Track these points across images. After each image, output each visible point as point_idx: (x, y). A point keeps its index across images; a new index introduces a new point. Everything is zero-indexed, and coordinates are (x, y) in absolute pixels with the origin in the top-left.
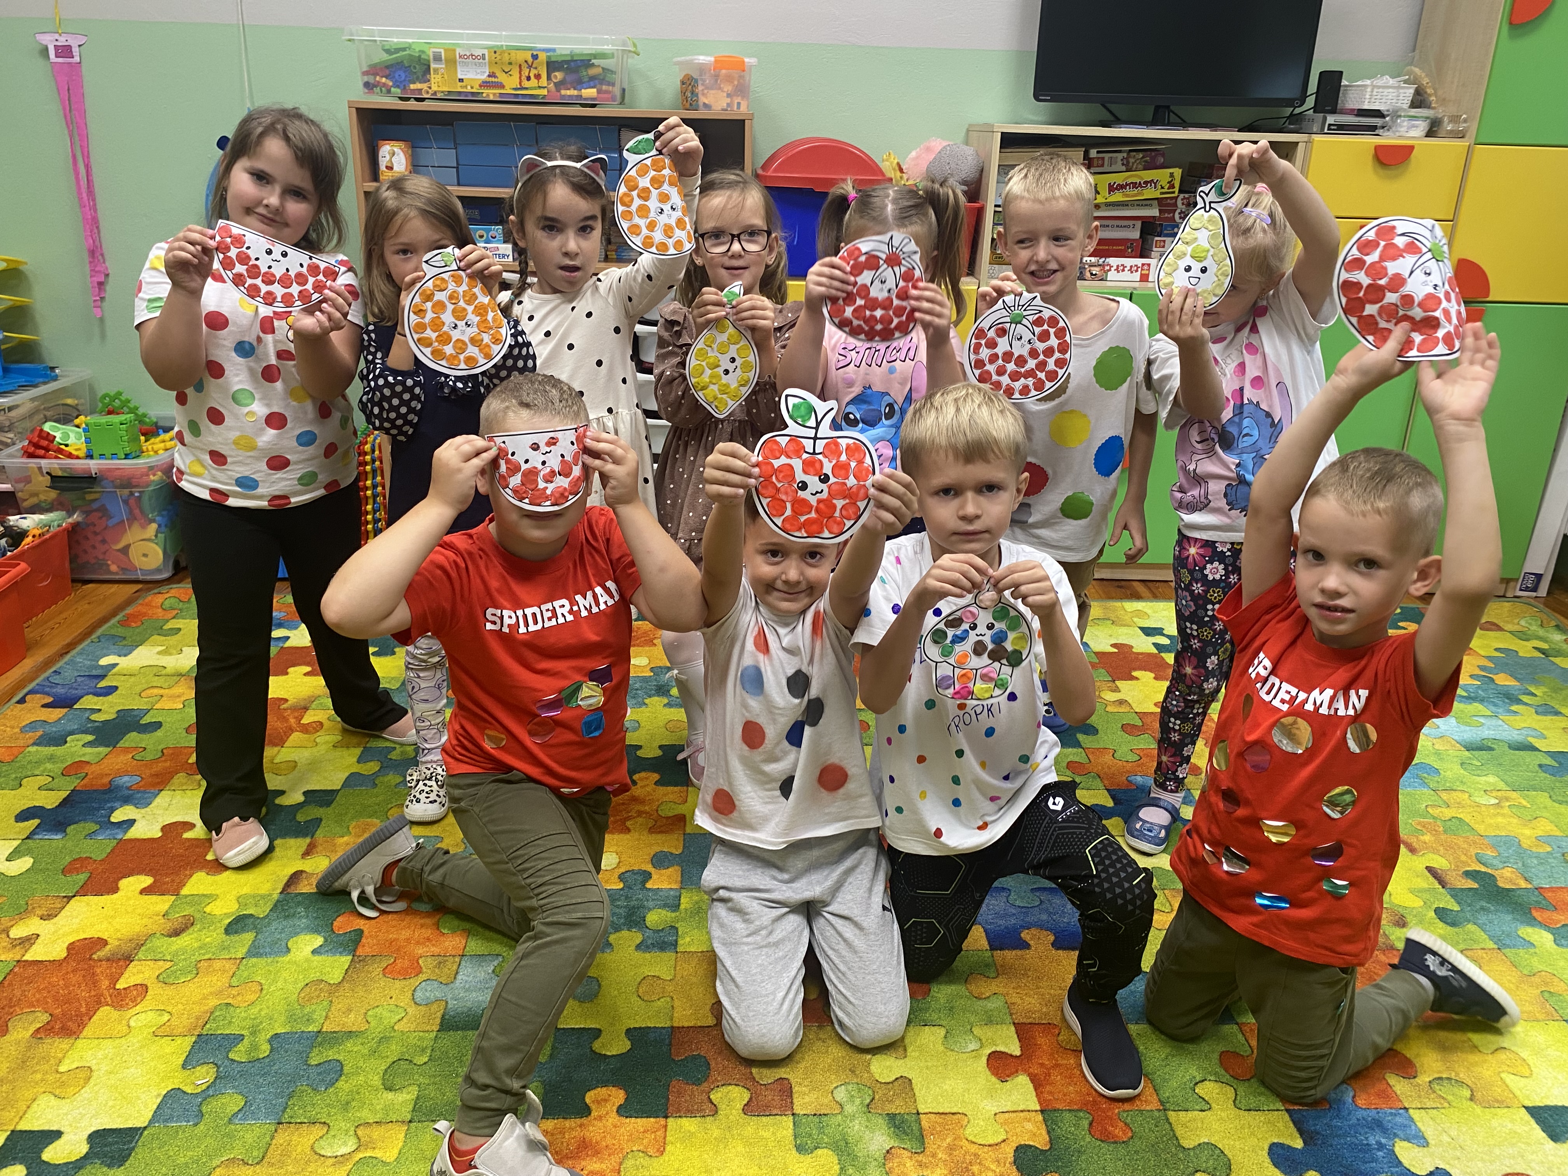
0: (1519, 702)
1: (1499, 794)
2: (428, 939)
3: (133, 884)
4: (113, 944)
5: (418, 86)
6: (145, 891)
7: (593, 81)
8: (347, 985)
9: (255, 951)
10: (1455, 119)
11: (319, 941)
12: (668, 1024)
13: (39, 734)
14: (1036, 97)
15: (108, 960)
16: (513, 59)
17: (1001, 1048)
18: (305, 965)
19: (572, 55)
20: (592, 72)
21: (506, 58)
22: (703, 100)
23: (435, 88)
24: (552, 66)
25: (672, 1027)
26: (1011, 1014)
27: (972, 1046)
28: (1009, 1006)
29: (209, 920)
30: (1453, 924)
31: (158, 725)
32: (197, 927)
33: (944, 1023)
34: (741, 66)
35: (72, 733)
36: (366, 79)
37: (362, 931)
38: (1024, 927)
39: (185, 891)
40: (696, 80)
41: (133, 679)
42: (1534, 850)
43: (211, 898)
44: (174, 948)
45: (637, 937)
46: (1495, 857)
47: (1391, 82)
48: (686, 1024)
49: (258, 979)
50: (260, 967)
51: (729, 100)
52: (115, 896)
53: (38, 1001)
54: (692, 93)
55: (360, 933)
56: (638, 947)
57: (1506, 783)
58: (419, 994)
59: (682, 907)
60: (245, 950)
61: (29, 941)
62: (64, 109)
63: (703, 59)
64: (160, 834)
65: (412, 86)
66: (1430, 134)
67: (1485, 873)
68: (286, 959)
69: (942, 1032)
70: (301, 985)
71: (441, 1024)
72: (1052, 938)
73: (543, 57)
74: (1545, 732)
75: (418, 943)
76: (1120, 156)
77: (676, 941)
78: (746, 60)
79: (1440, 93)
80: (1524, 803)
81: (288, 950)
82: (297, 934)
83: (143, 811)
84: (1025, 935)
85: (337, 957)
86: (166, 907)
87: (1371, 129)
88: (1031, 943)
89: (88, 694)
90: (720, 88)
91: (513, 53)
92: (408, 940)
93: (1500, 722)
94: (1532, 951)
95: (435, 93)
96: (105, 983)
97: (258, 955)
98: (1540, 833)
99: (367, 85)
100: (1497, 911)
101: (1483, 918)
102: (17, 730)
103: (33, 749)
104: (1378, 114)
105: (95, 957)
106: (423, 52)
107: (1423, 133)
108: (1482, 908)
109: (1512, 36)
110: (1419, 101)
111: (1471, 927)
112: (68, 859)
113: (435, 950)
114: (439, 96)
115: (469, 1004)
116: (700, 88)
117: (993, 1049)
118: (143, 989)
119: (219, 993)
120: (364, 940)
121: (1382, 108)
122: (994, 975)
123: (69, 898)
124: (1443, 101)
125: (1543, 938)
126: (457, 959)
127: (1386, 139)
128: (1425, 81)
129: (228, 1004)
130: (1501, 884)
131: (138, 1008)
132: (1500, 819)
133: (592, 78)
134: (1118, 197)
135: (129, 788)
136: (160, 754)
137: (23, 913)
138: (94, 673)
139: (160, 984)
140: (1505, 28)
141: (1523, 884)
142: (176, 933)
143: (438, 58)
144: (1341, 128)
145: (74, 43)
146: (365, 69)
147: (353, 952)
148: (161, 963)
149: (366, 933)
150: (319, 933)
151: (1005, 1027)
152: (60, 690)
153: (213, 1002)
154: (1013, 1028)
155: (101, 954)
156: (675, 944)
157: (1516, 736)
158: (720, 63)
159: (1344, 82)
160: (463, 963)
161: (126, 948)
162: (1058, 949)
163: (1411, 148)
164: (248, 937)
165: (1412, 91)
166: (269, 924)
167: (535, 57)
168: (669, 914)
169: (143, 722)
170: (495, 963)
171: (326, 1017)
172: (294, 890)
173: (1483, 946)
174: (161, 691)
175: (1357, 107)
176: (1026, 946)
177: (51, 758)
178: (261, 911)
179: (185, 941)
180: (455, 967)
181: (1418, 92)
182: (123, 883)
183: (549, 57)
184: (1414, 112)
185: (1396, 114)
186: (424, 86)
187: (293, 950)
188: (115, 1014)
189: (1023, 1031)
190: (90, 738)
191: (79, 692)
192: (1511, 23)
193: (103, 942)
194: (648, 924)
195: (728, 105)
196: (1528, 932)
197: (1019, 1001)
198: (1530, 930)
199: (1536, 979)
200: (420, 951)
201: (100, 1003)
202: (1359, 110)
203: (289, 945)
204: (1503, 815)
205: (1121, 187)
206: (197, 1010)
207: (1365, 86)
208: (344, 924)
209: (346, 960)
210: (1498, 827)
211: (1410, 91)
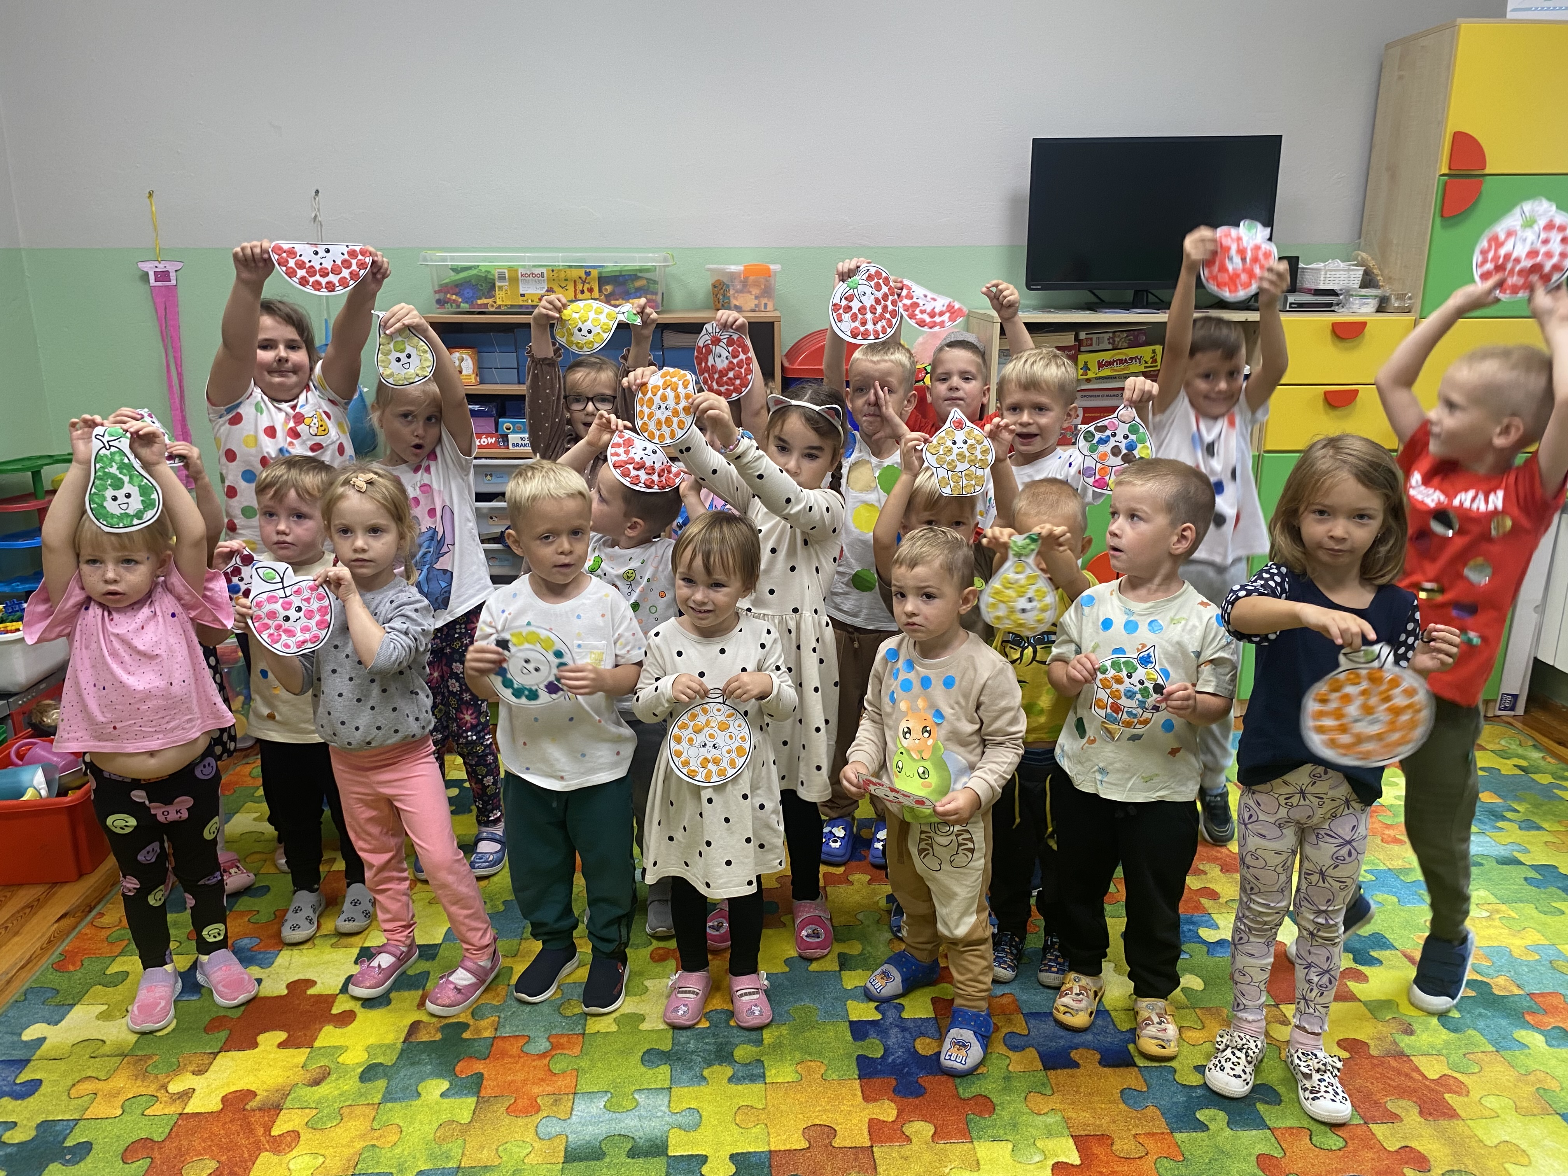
0: (1504, 818)
1: (1490, 907)
2: (542, 1080)
3: (269, 1040)
4: (262, 1095)
5: (484, 301)
6: (281, 1045)
7: (639, 292)
8: (477, 1125)
9: (389, 1097)
10: (1401, 297)
11: (445, 1085)
12: (766, 1149)
14: (1029, 287)
15: (260, 1109)
16: (569, 276)
17: (1062, 1159)
18: (436, 1107)
19: (620, 271)
20: (638, 284)
21: (563, 275)
22: (734, 302)
23: (499, 302)
24: (603, 280)
25: (770, 1151)
26: (1068, 1128)
27: (1037, 1158)
28: (1066, 1120)
29: (344, 1069)
30: (1455, 1031)
32: (334, 1077)
33: (1010, 1138)
34: (767, 274)
36: (437, 296)
37: (482, 1074)
38: (1072, 1048)
39: (317, 1044)
40: (728, 286)
42: (1524, 958)
43: (342, 1049)
44: (317, 1097)
45: (729, 1071)
46: (1489, 967)
47: (1342, 265)
48: (783, 1148)
49: (397, 1121)
50: (396, 1112)
51: (756, 302)
52: (256, 1050)
53: (204, 1149)
54: (724, 296)
55: (480, 1076)
56: (730, 1080)
57: (1496, 896)
58: (541, 1129)
59: (765, 1042)
60: (380, 1096)
61: (186, 1095)
62: (161, 326)
63: (733, 268)
64: (286, 992)
65: (479, 302)
66: (1380, 310)
67: (1482, 982)
68: (418, 1102)
69: (1010, 1146)
70: (436, 1125)
71: (565, 1157)
72: (1099, 1056)
73: (595, 273)
74: (1528, 847)
75: (533, 1083)
76: (1106, 336)
77: (764, 1073)
78: (772, 267)
79: (1386, 272)
80: (1513, 915)
81: (419, 1095)
82: (423, 1079)
83: (267, 970)
84: (1075, 1055)
85: (464, 1099)
86: (303, 1059)
87: (1328, 307)
88: (1080, 1062)
90: (750, 292)
91: (568, 271)
92: (525, 1082)
93: (1488, 839)
94: (1527, 1051)
95: (500, 306)
96: (260, 1131)
97: (393, 1100)
98: (1529, 943)
99: (438, 301)
100: (1494, 1016)
101: (1481, 1024)
104: (1332, 293)
105: (248, 1107)
106: (489, 272)
107: (1374, 310)
108: (1480, 1015)
109: (1444, 227)
110: (1368, 281)
111: (1471, 1032)
112: (208, 1019)
113: (550, 1089)
114: (503, 309)
115: (587, 1138)
116: (732, 292)
117: (1056, 1160)
118: (296, 1135)
119: (362, 1136)
120: (485, 1082)
121: (1335, 287)
122: (1050, 1093)
123: (216, 1055)
124: (1389, 280)
125: (1536, 1040)
126: (571, 1097)
127: (1341, 316)
128: (1371, 263)
129: (373, 1146)
130: (1497, 992)
131: (294, 1153)
132: (1492, 931)
133: (638, 289)
134: (1107, 372)
135: (250, 950)
137: (177, 1070)
139: (310, 1130)
140: (1438, 220)
141: (1516, 991)
142: (317, 1082)
143: (502, 277)
144: (1301, 307)
145: (171, 268)
146: (437, 288)
147: (478, 1093)
148: (307, 1111)
149: (486, 1076)
150: (444, 1077)
151: (1064, 1140)
153: (359, 1145)
154: (1071, 1141)
155: (253, 1104)
156: (763, 1076)
157: (1503, 852)
158: (748, 270)
159: (1301, 265)
160: (576, 1100)
161: (275, 1098)
162: (1105, 1066)
163: (1364, 324)
164: (381, 1084)
165: (1361, 273)
166: (398, 1072)
167: (588, 274)
168: (754, 1049)
170: (605, 1099)
171: (463, 1154)
172: (413, 1039)
173: (1483, 1049)
175: (1313, 287)
176: (1076, 1065)
178: (387, 1059)
179: (323, 1090)
180: (570, 1104)
181: (1366, 273)
182: (261, 1038)
183: (600, 273)
184: (1364, 291)
185: (1348, 293)
186: (490, 301)
187: (423, 1094)
188: (275, 1159)
189: (1081, 1142)
192: (1442, 216)
193: (252, 1094)
194: (737, 1059)
195: (756, 306)
196: (1523, 1035)
197: (1074, 1116)
198: (1523, 1033)
199: (1532, 1078)
200: (536, 1090)
201: (257, 1149)
202: (1316, 290)
203: (420, 1089)
204: (1495, 927)
205: (1109, 363)
206: (348, 1152)
207: (1319, 270)
208: (466, 1069)
209: (471, 1101)
210: (1490, 938)
211: (1359, 273)
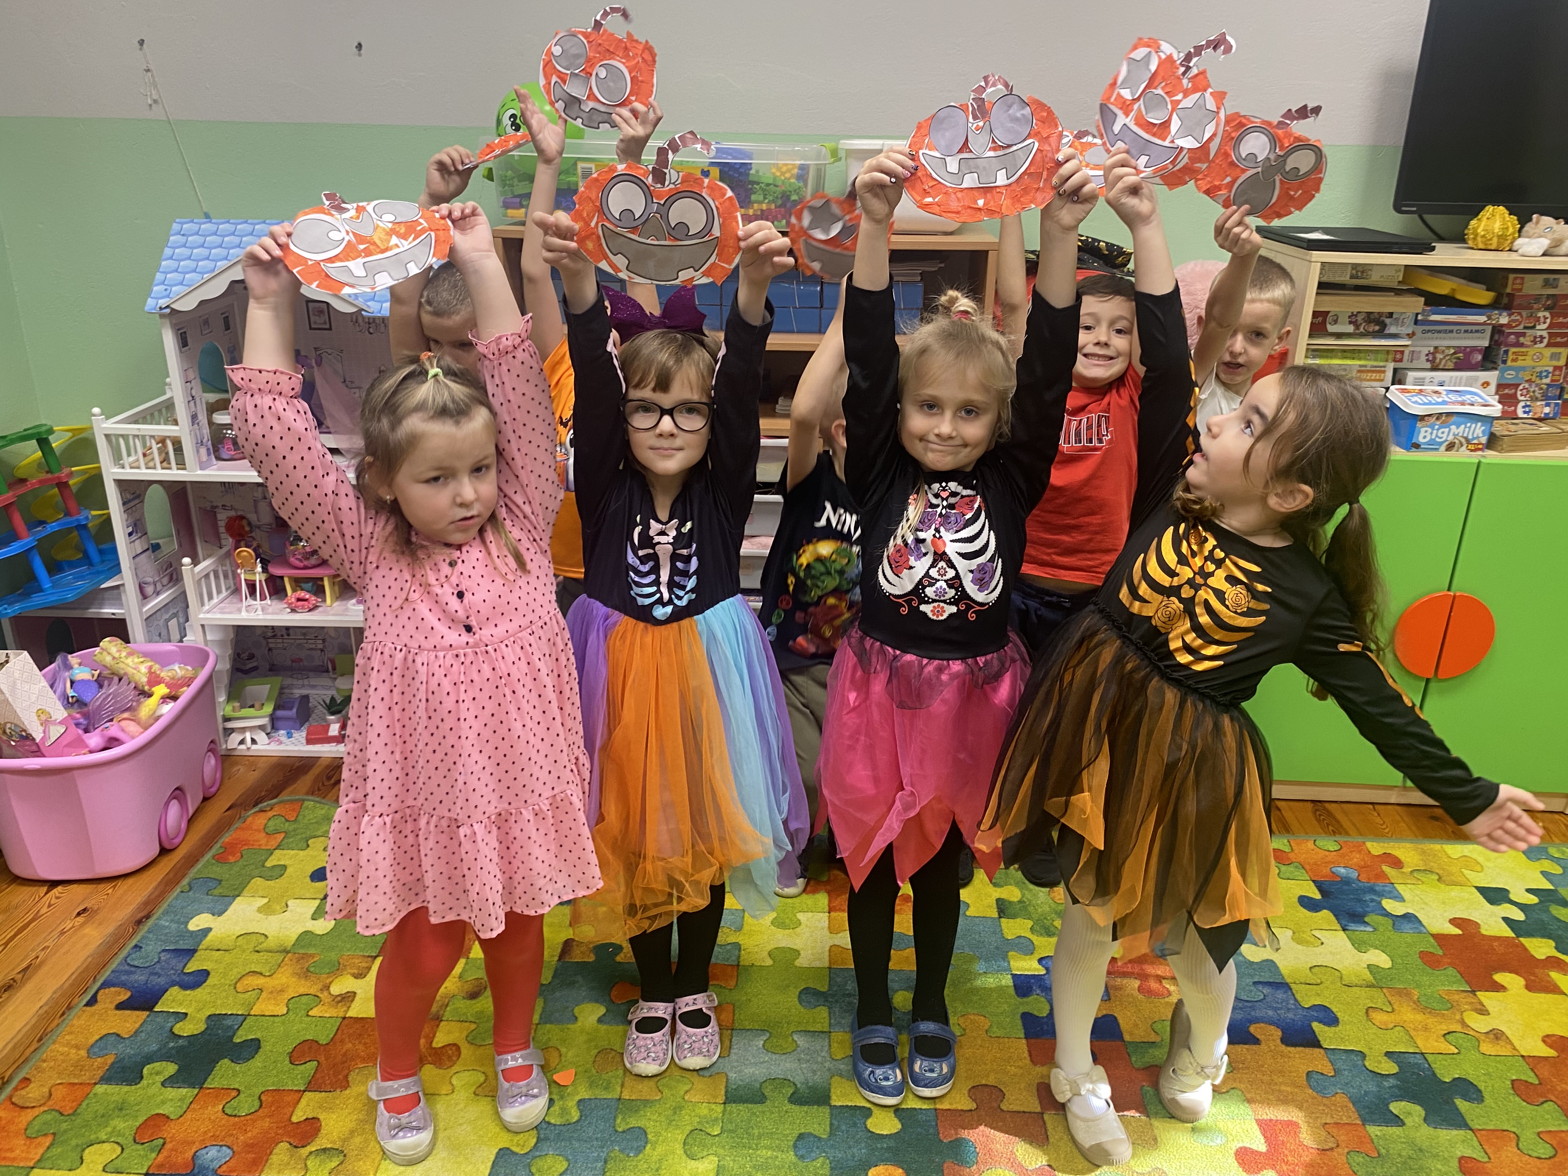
13: (110, 1059)
14: (1398, 207)
31: (254, 1046)
35: (150, 1059)
41: (228, 958)
89: (173, 984)
102: (83, 1053)
103: (100, 1089)
135: (216, 1172)
136: (257, 1104)
138: (182, 946)
152: (139, 978)
169: (237, 1040)
174: (260, 981)
177: (121, 1108)
190: (171, 1068)
191: (162, 981)
